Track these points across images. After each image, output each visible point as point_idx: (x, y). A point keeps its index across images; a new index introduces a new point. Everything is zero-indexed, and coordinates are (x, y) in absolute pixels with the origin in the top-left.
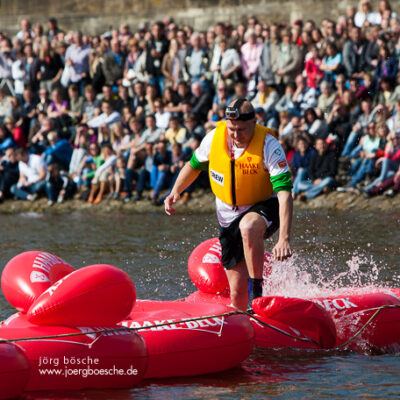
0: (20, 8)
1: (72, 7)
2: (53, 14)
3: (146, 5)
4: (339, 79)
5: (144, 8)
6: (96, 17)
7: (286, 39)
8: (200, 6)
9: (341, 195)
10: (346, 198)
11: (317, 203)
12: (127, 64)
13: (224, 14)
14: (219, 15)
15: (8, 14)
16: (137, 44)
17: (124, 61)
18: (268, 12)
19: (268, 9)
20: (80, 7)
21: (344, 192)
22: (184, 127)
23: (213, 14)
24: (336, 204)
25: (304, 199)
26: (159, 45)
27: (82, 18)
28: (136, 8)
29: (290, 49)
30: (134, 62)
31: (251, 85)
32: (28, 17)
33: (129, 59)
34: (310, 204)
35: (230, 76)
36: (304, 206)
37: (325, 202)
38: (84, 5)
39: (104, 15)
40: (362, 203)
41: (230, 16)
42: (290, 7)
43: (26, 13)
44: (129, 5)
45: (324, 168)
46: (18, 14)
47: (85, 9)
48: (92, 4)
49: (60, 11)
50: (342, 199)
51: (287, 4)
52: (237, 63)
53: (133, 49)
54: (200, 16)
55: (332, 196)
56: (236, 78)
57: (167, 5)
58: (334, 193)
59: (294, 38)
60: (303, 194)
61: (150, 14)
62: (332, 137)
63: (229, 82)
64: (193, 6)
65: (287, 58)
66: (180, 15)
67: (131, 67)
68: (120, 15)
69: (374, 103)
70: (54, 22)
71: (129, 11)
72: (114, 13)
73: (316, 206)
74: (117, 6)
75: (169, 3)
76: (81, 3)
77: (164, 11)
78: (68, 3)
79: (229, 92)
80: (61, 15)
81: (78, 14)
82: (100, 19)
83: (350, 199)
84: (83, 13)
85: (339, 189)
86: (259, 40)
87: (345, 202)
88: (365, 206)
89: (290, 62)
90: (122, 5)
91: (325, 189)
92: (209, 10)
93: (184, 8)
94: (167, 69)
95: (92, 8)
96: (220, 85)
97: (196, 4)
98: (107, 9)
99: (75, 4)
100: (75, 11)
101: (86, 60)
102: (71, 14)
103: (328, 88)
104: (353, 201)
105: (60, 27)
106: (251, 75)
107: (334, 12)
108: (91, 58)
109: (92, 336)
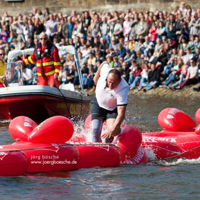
0: (33, 3)
1: (56, 3)
2: (48, 6)
3: (88, 3)
4: (163, 38)
5: (87, 4)
6: (66, 7)
7: (142, 19)
8: (111, 4)
9: (161, 89)
10: (163, 90)
11: (150, 92)
12: (74, 29)
13: (121, 7)
14: (119, 8)
15: (28, 6)
16: (78, 20)
17: (73, 27)
18: (140, 7)
19: (140, 6)
20: (59, 3)
21: (162, 87)
22: (95, 57)
23: (116, 8)
24: (158, 93)
25: (145, 91)
26: (87, 21)
27: (60, 8)
28: (83, 4)
29: (143, 24)
30: (77, 28)
31: (126, 39)
32: (37, 7)
33: (75, 26)
34: (147, 92)
35: (117, 35)
36: (144, 93)
37: (154, 92)
38: (61, 2)
39: (69, 7)
40: (169, 93)
41: (124, 8)
42: (150, 5)
43: (36, 5)
44: (80, 3)
45: (154, 77)
46: (32, 6)
47: (61, 4)
48: (64, 2)
49: (50, 4)
50: (161, 91)
51: (149, 4)
52: (121, 30)
53: (77, 22)
54: (111, 9)
55: (157, 89)
56: (120, 36)
57: (97, 3)
58: (158, 88)
59: (146, 19)
60: (144, 88)
61: (89, 7)
62: (159, 63)
63: (117, 37)
64: (108, 4)
65: (141, 28)
66: (102, 7)
67: (76, 30)
68: (76, 7)
69: (178, 49)
70: (47, 9)
71: (80, 5)
72: (74, 6)
73: (149, 94)
74: (75, 3)
75: (98, 2)
76: (60, 1)
77: (96, 5)
78: (54, 1)
79: (116, 42)
80: (51, 6)
81: (59, 6)
82: (68, 9)
83: (164, 91)
84: (60, 6)
85: (160, 86)
86: (131, 20)
87: (162, 92)
88: (171, 94)
89: (143, 29)
90: (77, 3)
91: (154, 86)
92: (115, 6)
93: (104, 4)
94: (89, 32)
95: (64, 4)
96: (113, 39)
97: (110, 3)
98: (71, 4)
99: (57, 2)
100: (57, 5)
101: (56, 26)
102: (55, 6)
103: (160, 41)
104: (166, 92)
105: (50, 12)
106: (126, 35)
107: (169, 8)
108: (58, 26)
109: (57, 147)
